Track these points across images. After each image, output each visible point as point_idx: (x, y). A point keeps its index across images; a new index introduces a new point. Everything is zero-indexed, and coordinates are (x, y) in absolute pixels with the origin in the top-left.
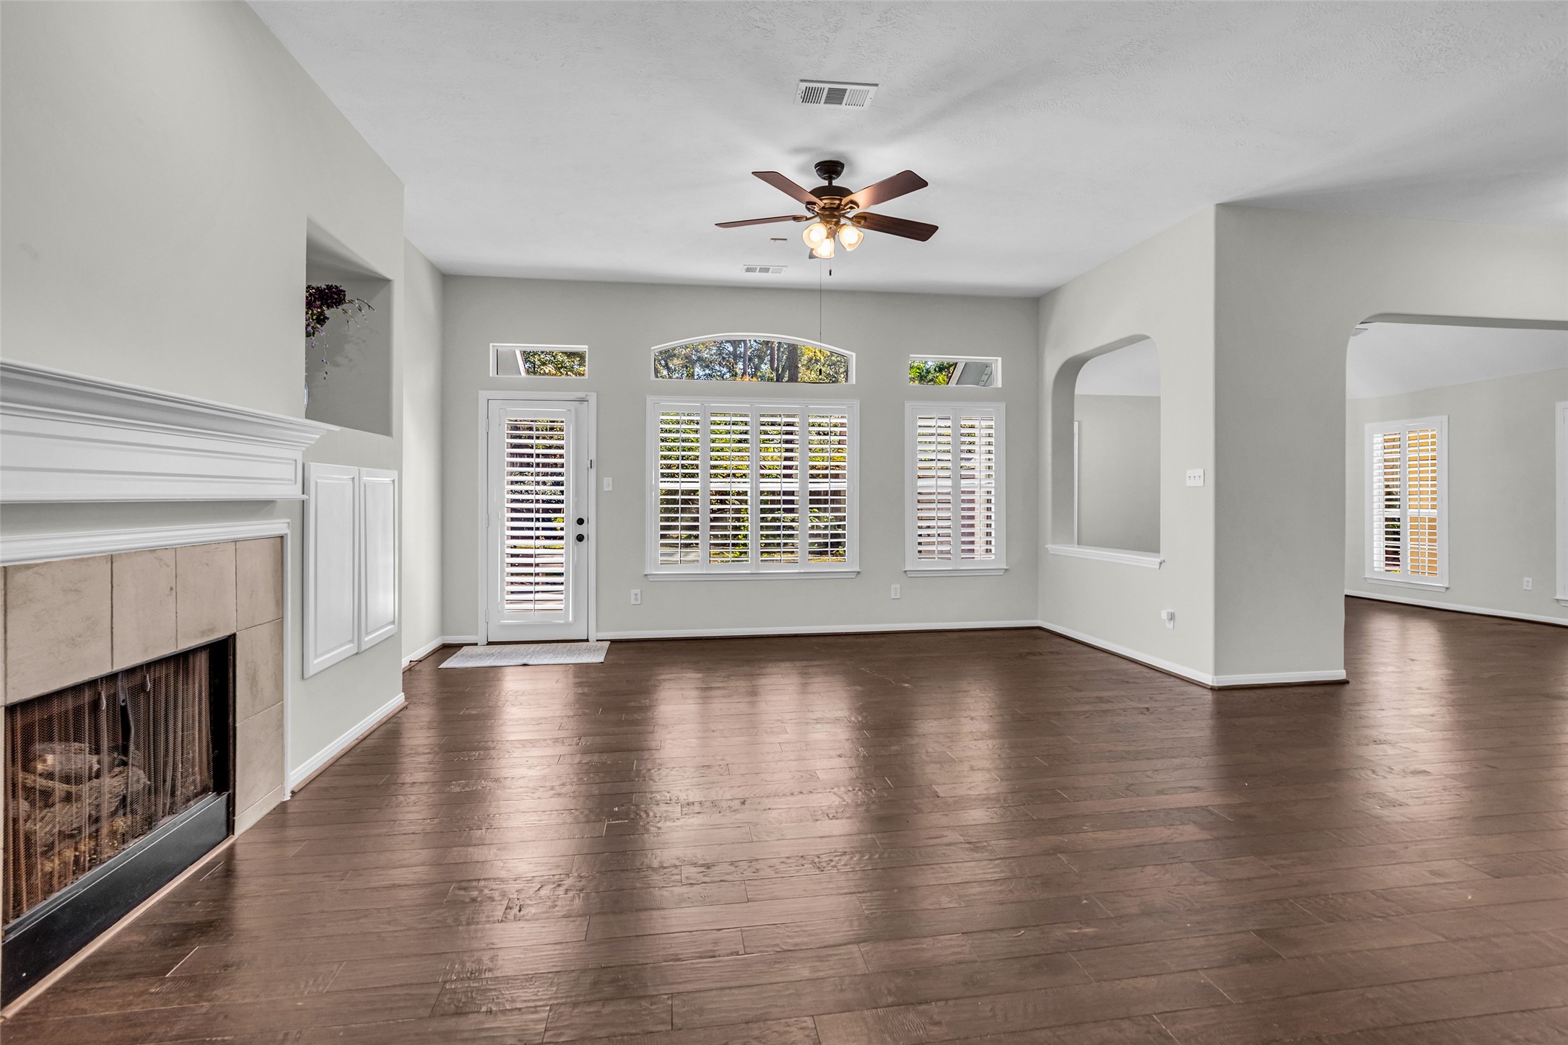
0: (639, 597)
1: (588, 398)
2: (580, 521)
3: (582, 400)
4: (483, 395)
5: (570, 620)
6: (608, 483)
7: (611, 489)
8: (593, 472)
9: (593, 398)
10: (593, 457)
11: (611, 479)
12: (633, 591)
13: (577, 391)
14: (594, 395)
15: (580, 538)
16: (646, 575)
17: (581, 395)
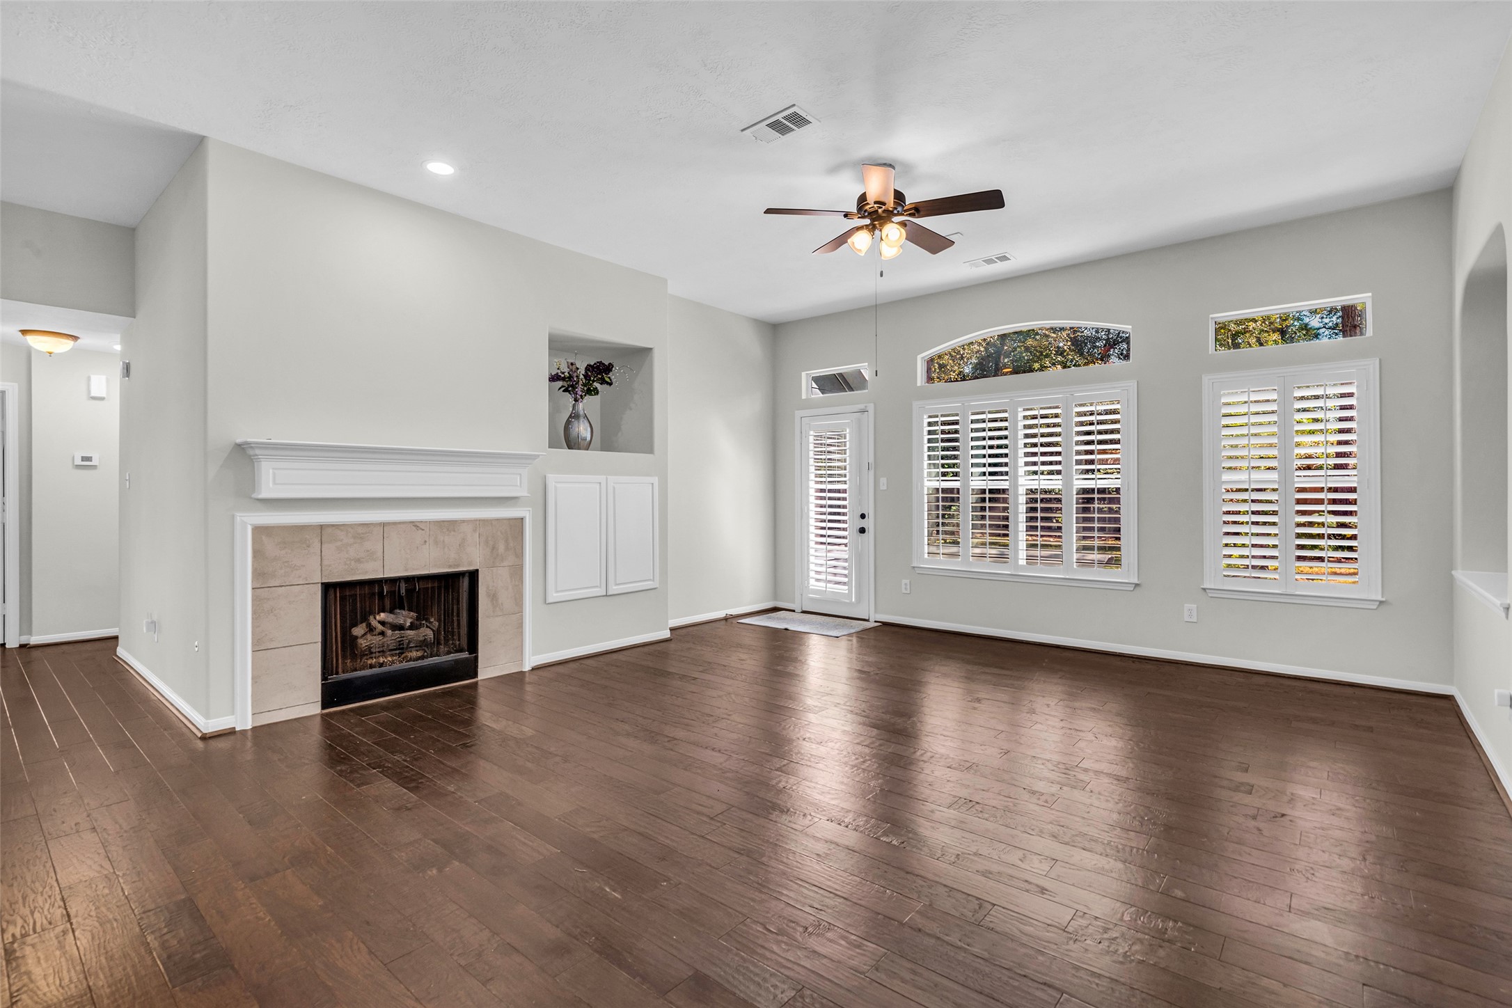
0: (908, 587)
1: (867, 409)
2: (863, 516)
3: (863, 411)
4: (799, 414)
5: (853, 600)
6: (883, 481)
7: (885, 488)
8: (872, 472)
9: (871, 407)
10: (871, 460)
11: (885, 479)
12: (904, 581)
13: (858, 404)
14: (872, 405)
15: (862, 531)
16: (914, 567)
17: (861, 406)
